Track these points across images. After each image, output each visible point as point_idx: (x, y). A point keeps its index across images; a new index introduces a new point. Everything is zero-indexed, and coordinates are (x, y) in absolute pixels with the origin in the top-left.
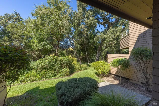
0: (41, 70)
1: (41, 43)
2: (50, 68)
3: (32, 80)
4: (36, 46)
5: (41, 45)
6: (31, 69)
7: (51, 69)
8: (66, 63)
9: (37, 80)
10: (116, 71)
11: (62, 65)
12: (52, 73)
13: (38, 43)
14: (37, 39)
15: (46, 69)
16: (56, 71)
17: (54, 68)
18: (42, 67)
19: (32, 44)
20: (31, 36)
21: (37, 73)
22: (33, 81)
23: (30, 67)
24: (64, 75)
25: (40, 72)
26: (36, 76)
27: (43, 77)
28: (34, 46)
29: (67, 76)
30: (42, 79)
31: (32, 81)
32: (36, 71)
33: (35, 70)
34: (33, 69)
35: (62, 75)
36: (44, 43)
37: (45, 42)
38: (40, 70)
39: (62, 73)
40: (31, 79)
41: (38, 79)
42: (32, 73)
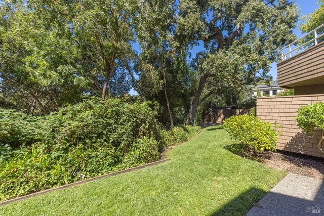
0: (70, 146)
1: (60, 68)
2: (100, 135)
3: (31, 184)
4: (44, 75)
5: (60, 73)
6: (29, 143)
7: (105, 140)
8: (149, 122)
9: (55, 183)
10: (288, 141)
11: (138, 126)
12: (107, 154)
13: (50, 68)
14: (45, 55)
15: (87, 141)
16: (122, 146)
17: (113, 136)
18: (73, 133)
19: (29, 69)
20: (27, 48)
21: (54, 155)
22: (37, 188)
23: (23, 136)
24: (146, 158)
25: (66, 150)
26: (48, 169)
27: (78, 170)
28: (37, 74)
29: (155, 160)
30: (73, 177)
31: (30, 192)
32: (49, 150)
33: (44, 146)
34: (36, 141)
35: (139, 159)
36: (69, 69)
37: (71, 67)
38: (65, 144)
39: (137, 152)
40: (27, 182)
41: (59, 179)
42: (33, 158)
